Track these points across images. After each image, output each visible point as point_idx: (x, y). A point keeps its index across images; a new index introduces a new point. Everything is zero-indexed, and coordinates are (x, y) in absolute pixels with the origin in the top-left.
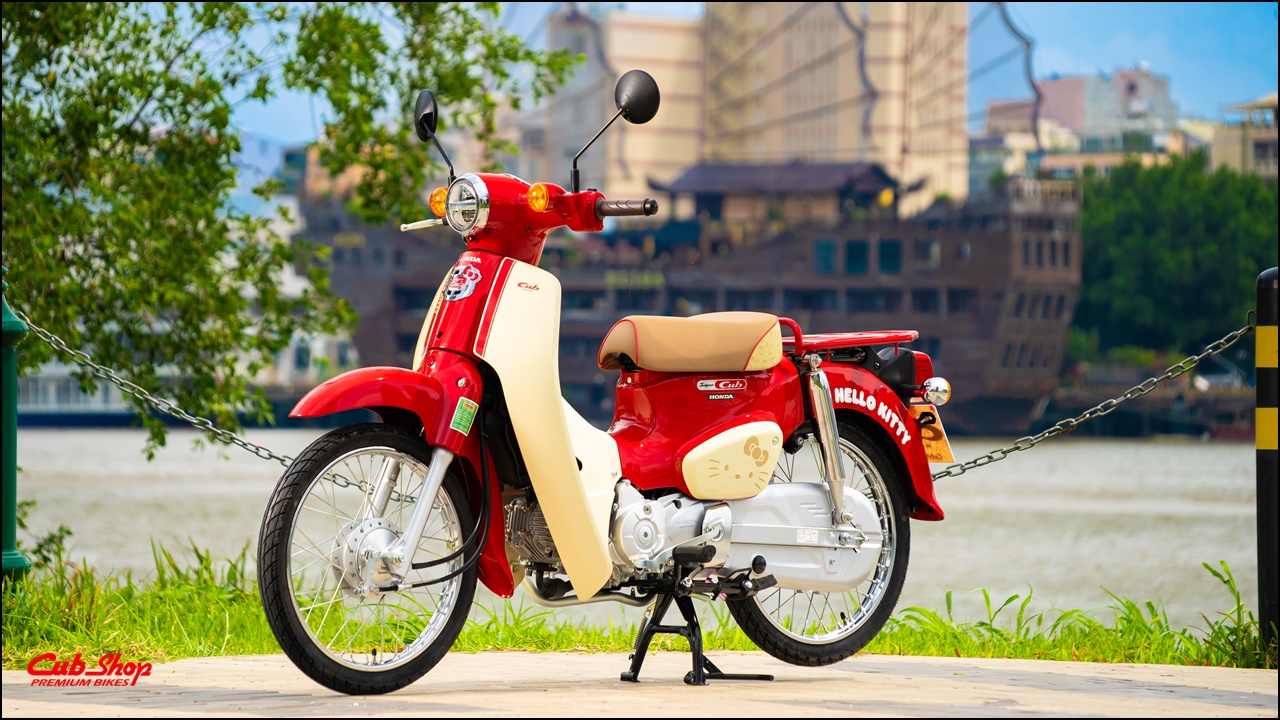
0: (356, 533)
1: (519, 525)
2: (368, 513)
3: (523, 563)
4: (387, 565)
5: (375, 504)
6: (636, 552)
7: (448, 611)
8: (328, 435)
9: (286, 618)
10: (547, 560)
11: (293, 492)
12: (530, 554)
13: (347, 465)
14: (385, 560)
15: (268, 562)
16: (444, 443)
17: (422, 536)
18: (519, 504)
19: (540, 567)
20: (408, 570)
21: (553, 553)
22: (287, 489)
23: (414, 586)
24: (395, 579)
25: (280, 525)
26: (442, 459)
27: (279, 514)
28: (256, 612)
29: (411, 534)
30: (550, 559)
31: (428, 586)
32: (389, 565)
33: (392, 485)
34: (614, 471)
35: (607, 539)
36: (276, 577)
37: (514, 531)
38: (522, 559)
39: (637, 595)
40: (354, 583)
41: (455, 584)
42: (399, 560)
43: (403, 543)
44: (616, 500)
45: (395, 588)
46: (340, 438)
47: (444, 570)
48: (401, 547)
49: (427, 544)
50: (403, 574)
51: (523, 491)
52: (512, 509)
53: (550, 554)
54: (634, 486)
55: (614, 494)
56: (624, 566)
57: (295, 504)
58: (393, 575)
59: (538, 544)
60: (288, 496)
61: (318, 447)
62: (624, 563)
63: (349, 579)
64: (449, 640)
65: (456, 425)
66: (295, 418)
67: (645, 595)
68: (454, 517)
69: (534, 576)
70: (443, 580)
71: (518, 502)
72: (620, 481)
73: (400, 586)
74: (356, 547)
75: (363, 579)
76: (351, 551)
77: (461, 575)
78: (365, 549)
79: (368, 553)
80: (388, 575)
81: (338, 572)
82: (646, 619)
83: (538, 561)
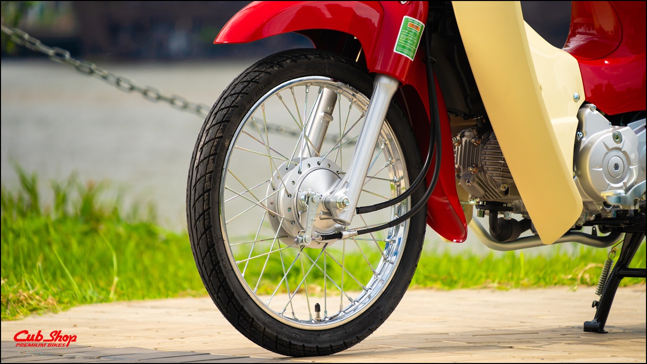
0: (292, 174)
1: (470, 159)
2: (304, 153)
3: (472, 202)
4: (329, 210)
5: (311, 138)
6: (607, 188)
7: (396, 260)
8: (259, 64)
9: (221, 272)
10: (502, 199)
11: (223, 131)
12: (482, 192)
13: (280, 98)
14: (326, 204)
15: (199, 210)
16: (388, 70)
17: (366, 176)
18: (467, 137)
19: (492, 207)
20: (353, 215)
21: (512, 190)
22: (216, 127)
23: (360, 232)
24: (338, 225)
25: (211, 167)
26: (385, 88)
27: (210, 156)
28: (189, 267)
29: (354, 173)
30: (506, 198)
31: (373, 233)
32: (333, 210)
33: (328, 119)
34: (576, 95)
35: (572, 173)
36: (210, 227)
37: (464, 167)
38: (474, 198)
39: (599, 234)
40: (294, 232)
41: (402, 229)
42: (343, 204)
43: (347, 184)
44: (580, 128)
45: (338, 236)
46: (272, 67)
47: (389, 214)
48: (344, 190)
49: (371, 185)
50: (347, 220)
51: (473, 122)
52: (460, 143)
53: (506, 193)
54: (599, 111)
55: (577, 121)
56: (591, 203)
57: (227, 144)
58: (336, 221)
59: (493, 180)
60: (219, 135)
61: (248, 78)
62: (590, 199)
63: (288, 226)
64: (399, 292)
65: (400, 49)
66: (221, 45)
67: (608, 234)
68: (400, 154)
69: (487, 217)
70: (390, 225)
71: (467, 133)
72: (583, 106)
73: (345, 233)
74: (294, 190)
75: (304, 227)
76: (289, 196)
77: (408, 220)
78: (305, 193)
79: (308, 197)
80: (331, 221)
81: (274, 219)
82: (610, 262)
83: (491, 199)
